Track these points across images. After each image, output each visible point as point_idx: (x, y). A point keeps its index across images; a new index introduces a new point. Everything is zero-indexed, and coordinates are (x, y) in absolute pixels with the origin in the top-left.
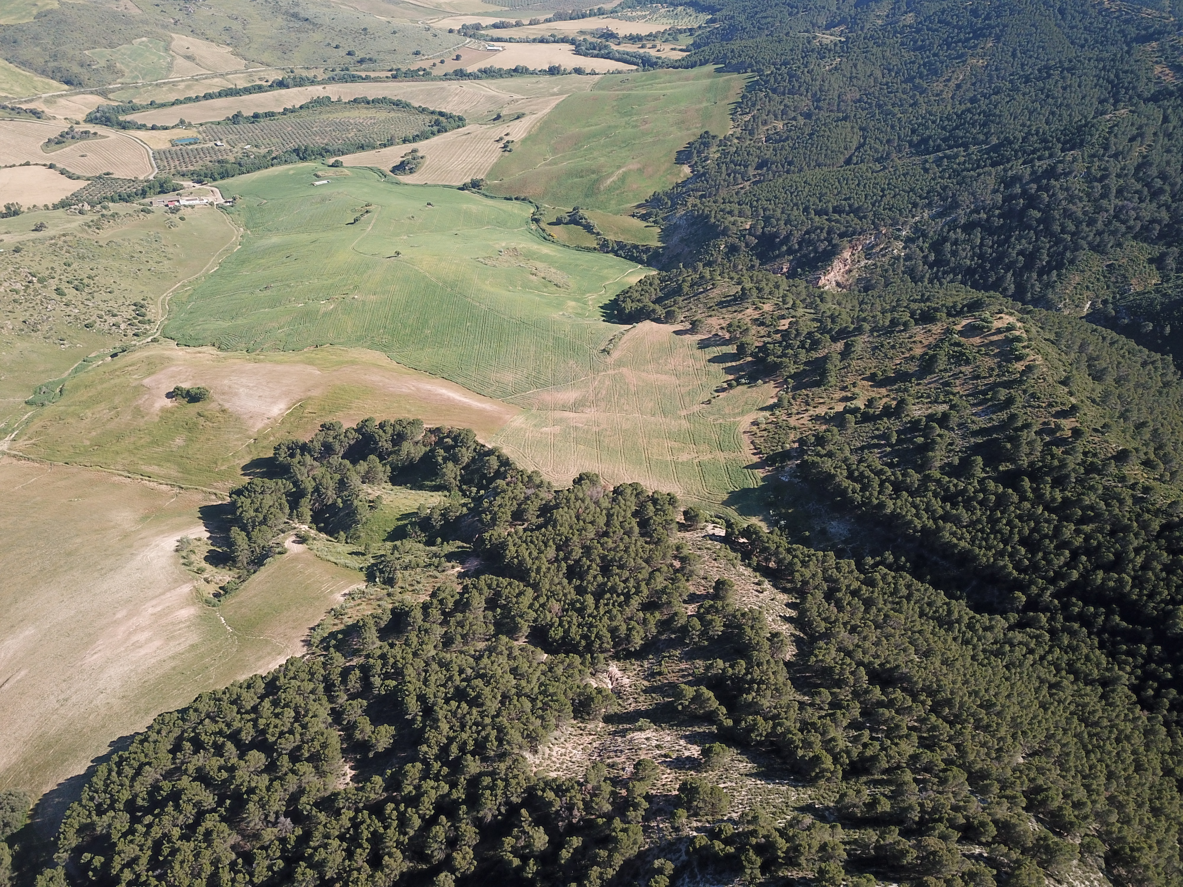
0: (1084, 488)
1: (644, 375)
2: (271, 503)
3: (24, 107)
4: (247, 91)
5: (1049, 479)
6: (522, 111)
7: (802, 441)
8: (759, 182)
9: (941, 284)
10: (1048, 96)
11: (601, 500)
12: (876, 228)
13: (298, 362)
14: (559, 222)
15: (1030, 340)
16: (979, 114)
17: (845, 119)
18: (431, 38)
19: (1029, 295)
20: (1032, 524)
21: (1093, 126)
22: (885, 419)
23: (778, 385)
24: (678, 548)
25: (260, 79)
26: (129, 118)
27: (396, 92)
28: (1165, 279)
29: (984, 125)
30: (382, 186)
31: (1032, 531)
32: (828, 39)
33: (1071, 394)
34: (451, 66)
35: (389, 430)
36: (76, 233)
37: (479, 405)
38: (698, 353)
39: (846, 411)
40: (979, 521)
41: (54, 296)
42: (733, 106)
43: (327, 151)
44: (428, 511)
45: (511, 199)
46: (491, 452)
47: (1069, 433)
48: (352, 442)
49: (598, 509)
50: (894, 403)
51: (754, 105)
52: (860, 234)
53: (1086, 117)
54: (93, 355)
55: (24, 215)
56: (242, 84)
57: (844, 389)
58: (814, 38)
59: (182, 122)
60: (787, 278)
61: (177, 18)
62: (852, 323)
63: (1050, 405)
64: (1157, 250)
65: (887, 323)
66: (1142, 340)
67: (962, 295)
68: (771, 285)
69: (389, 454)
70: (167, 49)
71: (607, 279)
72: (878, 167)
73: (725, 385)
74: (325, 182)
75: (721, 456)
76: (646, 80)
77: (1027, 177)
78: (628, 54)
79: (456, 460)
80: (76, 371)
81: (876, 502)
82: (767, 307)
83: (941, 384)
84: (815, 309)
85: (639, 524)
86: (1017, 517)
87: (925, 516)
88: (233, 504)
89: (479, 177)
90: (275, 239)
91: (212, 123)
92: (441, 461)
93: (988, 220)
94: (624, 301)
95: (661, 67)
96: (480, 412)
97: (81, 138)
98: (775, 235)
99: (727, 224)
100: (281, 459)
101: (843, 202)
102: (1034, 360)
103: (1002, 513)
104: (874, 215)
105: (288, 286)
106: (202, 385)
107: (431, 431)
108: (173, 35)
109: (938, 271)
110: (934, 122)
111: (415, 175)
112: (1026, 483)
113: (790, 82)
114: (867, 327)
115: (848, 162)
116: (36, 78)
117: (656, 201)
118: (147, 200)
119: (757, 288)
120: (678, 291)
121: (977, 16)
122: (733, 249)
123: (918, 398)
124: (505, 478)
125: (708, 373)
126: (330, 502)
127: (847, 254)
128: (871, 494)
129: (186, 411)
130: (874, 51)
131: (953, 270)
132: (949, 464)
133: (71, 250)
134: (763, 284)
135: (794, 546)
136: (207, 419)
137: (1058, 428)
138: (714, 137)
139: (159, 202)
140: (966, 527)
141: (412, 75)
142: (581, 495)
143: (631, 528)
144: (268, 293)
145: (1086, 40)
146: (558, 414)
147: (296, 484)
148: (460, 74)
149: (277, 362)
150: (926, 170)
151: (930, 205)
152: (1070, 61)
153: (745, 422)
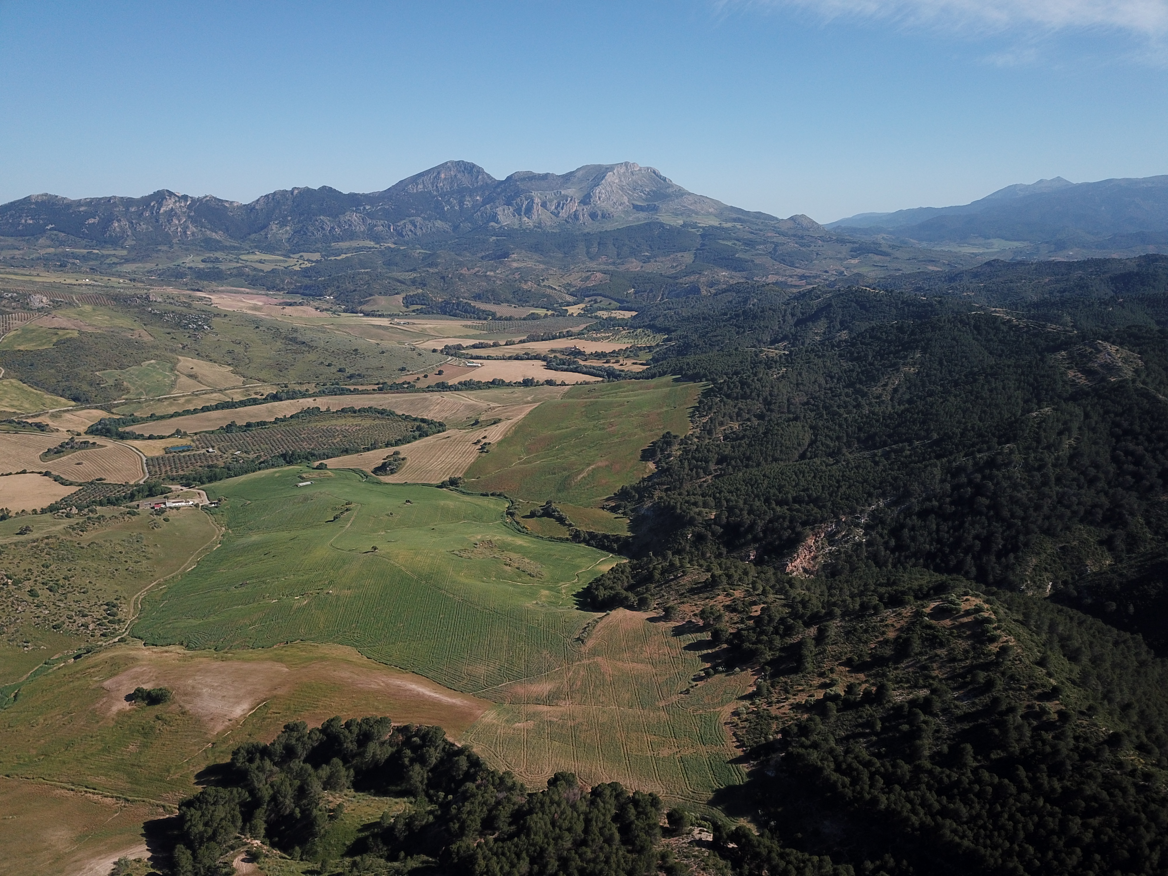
0: (1082, 776)
1: (619, 664)
2: (223, 816)
3: (30, 421)
4: (243, 404)
5: (1044, 767)
6: (499, 417)
7: (785, 732)
8: (720, 475)
9: (905, 568)
10: (977, 397)
11: (579, 803)
12: (836, 516)
13: (266, 659)
14: (532, 515)
15: (999, 621)
16: (918, 413)
17: (796, 419)
18: (416, 356)
19: (991, 577)
20: (1036, 819)
21: (1022, 422)
22: (867, 707)
23: (757, 673)
24: (664, 857)
25: (256, 393)
26: (128, 429)
27: (381, 403)
28: (1118, 559)
29: (924, 422)
30: (363, 485)
31: (1037, 826)
32: (773, 352)
33: (1050, 675)
34: (433, 380)
35: (355, 730)
36: (59, 535)
37: (449, 700)
38: (673, 640)
39: (827, 698)
40: (979, 816)
41: (27, 597)
42: (691, 410)
43: (313, 455)
44: (392, 820)
45: (487, 495)
46: (461, 752)
47: (1056, 716)
48: (316, 744)
49: (575, 814)
50: (874, 689)
51: (710, 408)
52: (821, 522)
53: (1014, 415)
54: (55, 657)
55: (11, 520)
56: (238, 397)
57: (822, 675)
58: (761, 352)
59: (178, 432)
60: (755, 565)
61: (185, 343)
62: (823, 608)
63: (1031, 687)
64: (1105, 532)
65: (857, 607)
66: (1109, 619)
67: (927, 578)
68: (739, 572)
69: (354, 756)
70: (172, 370)
71: (579, 567)
72: (831, 460)
73: (703, 674)
74: (309, 483)
75: (703, 750)
76: (612, 389)
77: (970, 468)
78: (594, 368)
79: (422, 760)
80: (35, 674)
81: (867, 797)
82: (738, 594)
83: (920, 668)
84: (785, 594)
85: (620, 830)
86: (1019, 810)
87: (922, 812)
88: (181, 818)
89: (458, 475)
90: (255, 538)
91: (206, 432)
92: (406, 761)
93: (940, 507)
94: (597, 589)
95: (625, 378)
96: (451, 707)
97: (80, 448)
98: (740, 524)
99: (692, 514)
100: (239, 765)
101: (802, 493)
102: (1007, 641)
103: (1003, 806)
104: (833, 504)
105: (264, 582)
106: (165, 685)
107: (399, 730)
108: (180, 357)
109: (900, 556)
110: (877, 421)
111: (395, 475)
112: (1022, 772)
113: (742, 388)
114: (838, 611)
115: (803, 456)
116: (46, 396)
117: (624, 494)
118: (134, 503)
119: (727, 575)
120: (649, 579)
121: (903, 332)
122: (699, 538)
123: (897, 683)
124: (474, 780)
125: (685, 661)
126: (288, 812)
127: (811, 542)
128: (862, 789)
129: (144, 715)
130: (816, 361)
131: (915, 555)
132: (939, 753)
133: (52, 552)
134: (732, 571)
135: (788, 850)
136: (165, 721)
137: (1044, 711)
138: (675, 437)
139: (145, 505)
140: (966, 823)
141: (397, 388)
142: (556, 798)
143: (612, 835)
144: (243, 589)
145: (1002, 351)
146: (532, 708)
147: (252, 792)
148: (443, 387)
149: (245, 660)
150: (876, 463)
151: (884, 495)
152: (992, 368)
153: (726, 711)
